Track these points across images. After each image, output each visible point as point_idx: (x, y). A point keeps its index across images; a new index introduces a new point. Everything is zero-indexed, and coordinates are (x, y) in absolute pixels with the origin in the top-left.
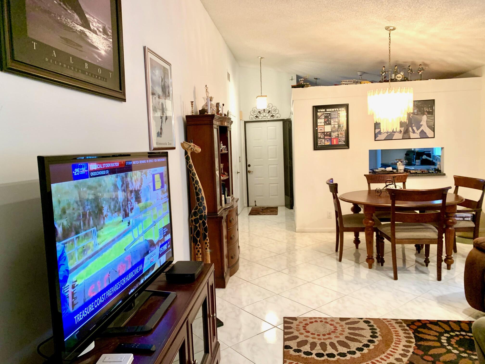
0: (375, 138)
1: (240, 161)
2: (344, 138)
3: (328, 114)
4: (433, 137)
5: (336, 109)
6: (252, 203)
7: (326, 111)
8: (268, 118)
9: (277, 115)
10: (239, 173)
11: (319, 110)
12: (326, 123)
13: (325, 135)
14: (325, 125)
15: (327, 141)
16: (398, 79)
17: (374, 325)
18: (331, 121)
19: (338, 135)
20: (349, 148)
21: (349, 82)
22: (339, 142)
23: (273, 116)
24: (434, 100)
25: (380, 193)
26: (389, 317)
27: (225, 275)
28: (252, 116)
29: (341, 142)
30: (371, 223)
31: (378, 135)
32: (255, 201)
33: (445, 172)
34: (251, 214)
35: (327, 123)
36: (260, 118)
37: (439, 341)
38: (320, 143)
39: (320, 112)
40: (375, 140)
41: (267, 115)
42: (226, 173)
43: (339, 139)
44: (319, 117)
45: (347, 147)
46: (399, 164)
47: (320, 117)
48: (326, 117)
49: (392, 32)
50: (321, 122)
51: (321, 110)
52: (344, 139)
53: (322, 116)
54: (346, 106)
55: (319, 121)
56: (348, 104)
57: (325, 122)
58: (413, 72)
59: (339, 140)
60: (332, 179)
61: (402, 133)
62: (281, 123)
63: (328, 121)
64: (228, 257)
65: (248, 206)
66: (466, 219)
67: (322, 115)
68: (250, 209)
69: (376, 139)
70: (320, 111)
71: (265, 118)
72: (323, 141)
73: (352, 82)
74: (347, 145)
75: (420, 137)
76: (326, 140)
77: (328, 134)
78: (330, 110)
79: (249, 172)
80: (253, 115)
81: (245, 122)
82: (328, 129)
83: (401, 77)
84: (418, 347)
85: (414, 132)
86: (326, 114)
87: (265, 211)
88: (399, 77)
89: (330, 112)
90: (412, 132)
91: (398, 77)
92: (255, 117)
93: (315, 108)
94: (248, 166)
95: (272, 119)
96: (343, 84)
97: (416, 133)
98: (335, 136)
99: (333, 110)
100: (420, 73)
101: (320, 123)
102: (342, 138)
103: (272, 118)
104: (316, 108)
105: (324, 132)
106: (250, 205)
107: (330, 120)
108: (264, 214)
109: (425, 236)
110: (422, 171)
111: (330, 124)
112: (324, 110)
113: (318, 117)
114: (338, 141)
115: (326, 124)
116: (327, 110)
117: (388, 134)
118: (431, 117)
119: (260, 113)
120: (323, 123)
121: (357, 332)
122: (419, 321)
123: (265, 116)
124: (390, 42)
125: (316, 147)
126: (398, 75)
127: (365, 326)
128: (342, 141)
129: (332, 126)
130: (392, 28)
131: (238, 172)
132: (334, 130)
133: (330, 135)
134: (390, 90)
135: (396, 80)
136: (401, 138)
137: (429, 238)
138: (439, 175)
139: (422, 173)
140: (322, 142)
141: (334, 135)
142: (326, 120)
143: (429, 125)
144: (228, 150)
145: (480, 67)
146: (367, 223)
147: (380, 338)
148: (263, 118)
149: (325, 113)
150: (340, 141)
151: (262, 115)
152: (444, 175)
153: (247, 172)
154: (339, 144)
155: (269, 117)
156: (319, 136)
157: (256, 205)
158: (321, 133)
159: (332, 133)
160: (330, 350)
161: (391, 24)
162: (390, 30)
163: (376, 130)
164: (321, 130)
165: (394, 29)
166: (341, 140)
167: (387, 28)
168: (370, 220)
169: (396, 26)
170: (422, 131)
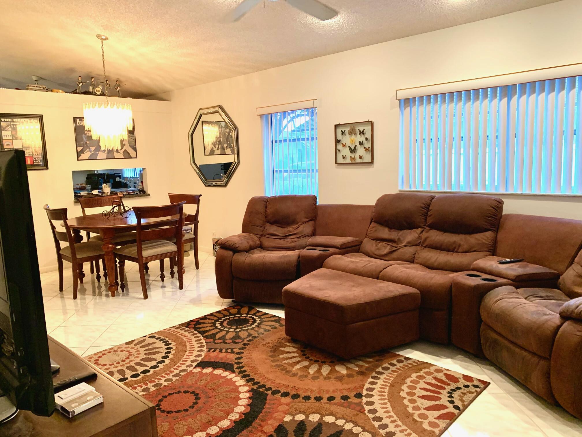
0: (78, 158)
2: (41, 157)
3: (15, 125)
4: (136, 157)
5: (26, 120)
11: (3, 120)
14: (13, 139)
16: (97, 93)
17: (160, 337)
19: (32, 152)
20: (48, 169)
21: (38, 88)
22: (34, 162)
24: (133, 119)
25: (108, 217)
26: (167, 327)
29: (37, 162)
30: (111, 248)
31: (81, 154)
33: (149, 193)
35: (16, 136)
37: (216, 328)
39: (4, 121)
40: (78, 160)
43: (35, 158)
44: (4, 129)
45: (46, 168)
46: (105, 186)
47: (5, 128)
48: (13, 129)
49: (104, 42)
50: (7, 134)
51: (6, 120)
52: (40, 158)
53: (8, 128)
54: (40, 117)
55: (3, 133)
56: (42, 115)
57: (12, 135)
58: (111, 88)
59: (34, 159)
61: (106, 152)
63: (16, 133)
66: (188, 231)
67: (8, 126)
69: (79, 159)
70: (4, 120)
73: (42, 89)
74: (44, 165)
75: (123, 157)
78: (19, 120)
82: (17, 144)
83: (100, 91)
84: (206, 337)
86: (13, 125)
88: (98, 91)
90: (115, 152)
91: (97, 91)
96: (31, 89)
97: (119, 153)
98: (28, 154)
100: (118, 90)
101: (6, 136)
102: (38, 157)
109: (167, 250)
111: (19, 138)
112: (10, 120)
113: (2, 128)
114: (33, 160)
116: (14, 120)
117: (92, 153)
120: (9, 136)
121: (150, 347)
122: (192, 321)
124: (103, 52)
126: (97, 89)
127: (153, 340)
128: (38, 160)
129: (23, 141)
130: (104, 37)
132: (25, 146)
135: (95, 94)
136: (106, 158)
137: (171, 251)
138: (144, 196)
139: (129, 194)
141: (27, 152)
142: (14, 132)
143: (131, 144)
146: (108, 248)
147: (173, 344)
149: (11, 123)
150: (36, 160)
152: (149, 195)
154: (35, 163)
160: (140, 369)
161: (104, 34)
162: (102, 39)
163: (78, 148)
164: (8, 145)
165: (106, 39)
166: (37, 159)
167: (98, 36)
168: (111, 244)
169: (107, 36)
170: (125, 150)
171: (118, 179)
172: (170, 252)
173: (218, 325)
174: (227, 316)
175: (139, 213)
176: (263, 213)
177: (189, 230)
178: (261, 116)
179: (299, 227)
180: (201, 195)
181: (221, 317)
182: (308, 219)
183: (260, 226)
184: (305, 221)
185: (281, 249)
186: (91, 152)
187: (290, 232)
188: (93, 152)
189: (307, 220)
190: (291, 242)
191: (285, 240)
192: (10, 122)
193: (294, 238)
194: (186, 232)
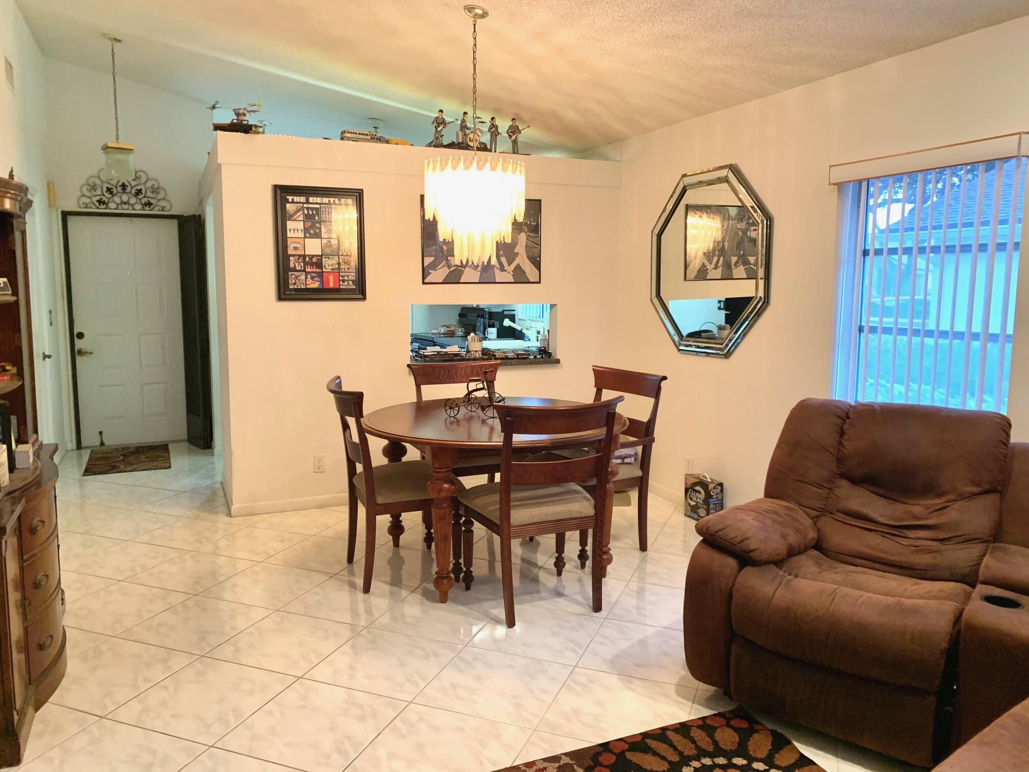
0: (423, 279)
1: (51, 324)
2: (354, 274)
3: (312, 209)
4: (538, 281)
5: (332, 200)
6: (90, 439)
7: (308, 202)
8: (134, 209)
9: (162, 203)
10: (49, 357)
11: (290, 198)
12: (310, 233)
13: (306, 264)
14: (305, 237)
15: (312, 278)
16: (471, 144)
18: (320, 229)
19: (339, 264)
20: (365, 299)
21: (361, 137)
22: (341, 283)
23: (149, 204)
24: (540, 201)
25: (456, 412)
26: (537, 753)
27: (16, 717)
28: (87, 200)
29: (346, 283)
30: (448, 490)
31: (430, 271)
32: (101, 433)
33: (558, 358)
34: (88, 472)
35: (312, 232)
36: (112, 205)
38: (295, 284)
39: (293, 202)
40: (424, 283)
41: (133, 200)
42: (8, 368)
43: (342, 276)
44: (291, 216)
45: (361, 296)
46: (472, 338)
47: (294, 214)
48: (308, 217)
49: (479, 21)
50: (295, 228)
51: (296, 199)
52: (353, 276)
53: (298, 214)
54: (358, 194)
55: (290, 225)
56: (362, 190)
57: (306, 230)
59: (341, 278)
60: (339, 378)
61: (479, 269)
62: (175, 223)
63: (313, 226)
64: (25, 648)
65: (79, 446)
66: (627, 460)
67: (298, 211)
68: (86, 455)
69: (425, 281)
70: (293, 199)
71: (126, 207)
72: (303, 277)
73: (369, 138)
74: (359, 291)
75: (513, 281)
76: (309, 276)
77: (314, 260)
78: (319, 200)
79: (80, 352)
80: (90, 195)
81: (65, 215)
82: (313, 247)
85: (502, 269)
86: (308, 209)
87: (131, 459)
89: (318, 206)
90: (497, 268)
91: (471, 141)
92: (97, 204)
93: (279, 192)
94: (74, 336)
95: (147, 212)
96: (349, 139)
97: (506, 271)
98: (332, 267)
99: (325, 200)
100: (514, 138)
101: (294, 230)
102: (348, 274)
103: (147, 208)
104: (282, 193)
105: (304, 256)
106: (84, 443)
107: (317, 225)
108: (131, 468)
109: (572, 511)
110: (518, 355)
111: (318, 235)
112: (303, 199)
113: (288, 215)
114: (340, 280)
115: (307, 235)
116: (311, 199)
117: (451, 270)
118: (534, 237)
119: (111, 193)
120: (300, 231)
123: (125, 203)
124: (475, 45)
125: (285, 292)
128: (348, 280)
129: (324, 241)
130: (479, 12)
131: (47, 353)
132: (328, 251)
133: (319, 265)
134: (481, 163)
136: (478, 281)
137: (579, 515)
138: (548, 363)
139: (518, 358)
140: (300, 280)
141: (329, 264)
142: (309, 224)
143: (529, 254)
144: (15, 293)
146: (440, 490)
148: (120, 207)
149: (305, 206)
150: (343, 281)
151: (117, 199)
152: (558, 361)
153: (74, 353)
154: (341, 287)
155: (138, 207)
156: (292, 265)
157: (102, 444)
158: (297, 258)
159: (324, 260)
162: (476, 15)
163: (425, 259)
164: (296, 248)
165: (484, 15)
166: (346, 278)
167: (470, 9)
168: (446, 482)
169: (489, 9)
170: (518, 267)
171: (507, 323)
172: (577, 518)
174: (706, 754)
175: (509, 421)
176: (831, 450)
177: (630, 456)
178: (840, 186)
179: (945, 508)
180: (665, 378)
181: (691, 754)
182: (979, 485)
183: (820, 486)
184: (969, 492)
185: (884, 567)
186: (449, 268)
187: (915, 517)
188: (454, 268)
189: (975, 489)
190: (918, 550)
191: (896, 539)
192: (303, 203)
193: (927, 540)
194: (623, 463)
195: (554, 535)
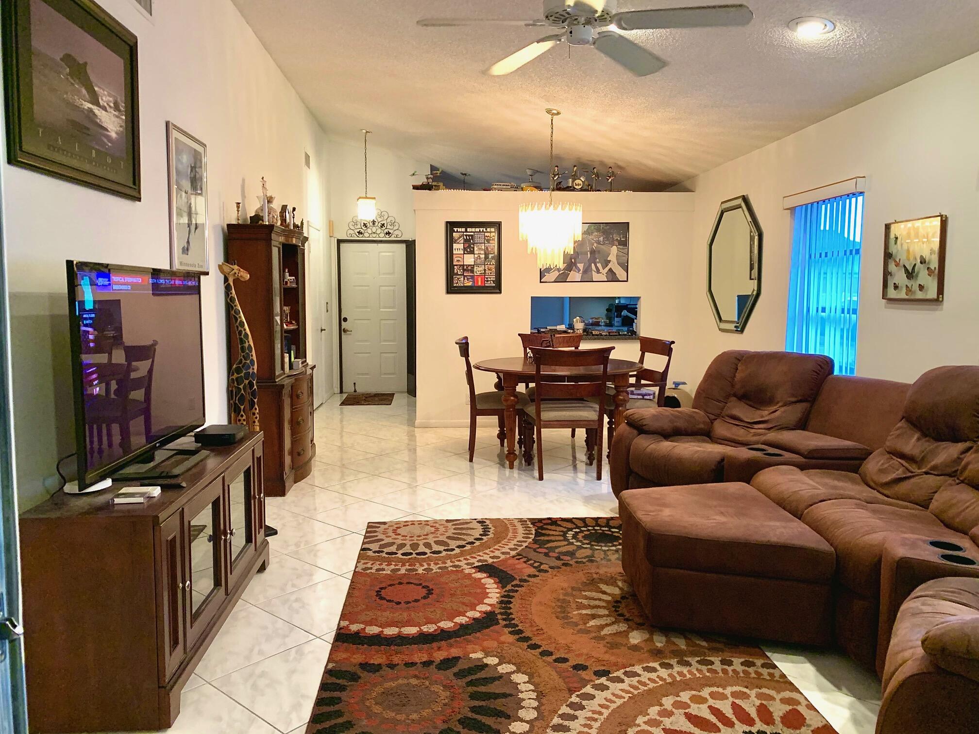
0: (541, 279)
1: (327, 311)
2: (494, 276)
3: (469, 235)
5: (481, 229)
6: (349, 388)
7: (466, 231)
8: (379, 237)
9: (396, 232)
10: (325, 330)
11: (455, 229)
12: (467, 251)
13: (464, 270)
14: (464, 253)
15: (468, 279)
16: (577, 187)
17: (489, 524)
18: (473, 248)
19: (485, 270)
20: (500, 293)
21: (504, 187)
23: (388, 233)
24: (628, 223)
25: (533, 360)
26: (512, 517)
28: (352, 232)
29: (489, 282)
30: (512, 401)
31: (546, 274)
32: (355, 383)
34: (343, 403)
35: (468, 250)
36: (366, 235)
37: (564, 535)
38: (457, 283)
39: (457, 232)
40: (541, 282)
41: (379, 231)
43: (487, 278)
44: (456, 241)
45: (498, 291)
46: (577, 320)
47: (458, 239)
48: (466, 241)
49: (555, 117)
50: (458, 247)
51: (459, 230)
52: (493, 278)
53: (461, 239)
54: (498, 225)
55: (455, 246)
56: (501, 222)
57: (465, 249)
58: (600, 178)
60: (466, 338)
61: (581, 272)
62: (404, 246)
63: (469, 247)
64: (291, 453)
65: (341, 392)
66: (646, 397)
67: (460, 237)
68: (345, 396)
70: (457, 230)
71: (374, 235)
72: (462, 279)
73: (509, 187)
74: (497, 288)
76: (466, 278)
77: (469, 268)
78: (473, 230)
79: (345, 331)
80: (353, 229)
81: (339, 242)
82: (469, 260)
83: (580, 185)
85: (598, 271)
86: (466, 235)
87: (370, 399)
88: (578, 185)
89: (473, 234)
91: (576, 185)
92: (357, 234)
93: (448, 224)
94: (342, 320)
95: (387, 238)
96: (495, 189)
97: (601, 273)
98: (480, 272)
99: (477, 230)
100: (610, 180)
101: (458, 249)
102: (490, 276)
103: (387, 236)
104: (451, 226)
105: (463, 265)
106: (344, 390)
107: (472, 246)
108: (367, 403)
109: (581, 416)
110: (609, 333)
111: (472, 252)
112: (463, 230)
113: (454, 240)
114: (485, 281)
115: (466, 252)
116: (468, 230)
118: (623, 249)
119: (366, 227)
120: (461, 250)
121: (464, 532)
122: (551, 519)
123: (374, 233)
125: (451, 289)
126: (577, 181)
127: (479, 526)
129: (476, 256)
130: (555, 112)
131: (323, 328)
132: (478, 261)
133: (472, 271)
135: (574, 190)
136: (581, 280)
137: (586, 419)
138: (633, 339)
139: (609, 335)
140: (461, 281)
141: (478, 270)
142: (467, 245)
143: (620, 261)
144: (297, 284)
145: (693, 177)
146: (507, 400)
147: (491, 536)
148: (371, 236)
149: (465, 234)
150: (487, 281)
151: (369, 231)
153: (342, 331)
154: (486, 285)
155: (382, 235)
156: (455, 271)
157: (355, 391)
158: (459, 267)
159: (475, 267)
160: (422, 549)
161: (555, 107)
162: (553, 114)
164: (458, 261)
165: (558, 113)
166: (489, 279)
167: (549, 111)
168: (512, 396)
169: (559, 110)
170: (610, 270)
173: (570, 535)
176: (729, 379)
177: (649, 395)
179: (777, 410)
180: (673, 342)
182: (796, 397)
183: (719, 401)
184: (789, 401)
185: (733, 444)
186: (559, 272)
187: (762, 417)
188: (562, 272)
189: (793, 399)
190: (755, 435)
191: (749, 429)
192: (463, 232)
193: (762, 429)
194: (643, 399)
195: (571, 429)
